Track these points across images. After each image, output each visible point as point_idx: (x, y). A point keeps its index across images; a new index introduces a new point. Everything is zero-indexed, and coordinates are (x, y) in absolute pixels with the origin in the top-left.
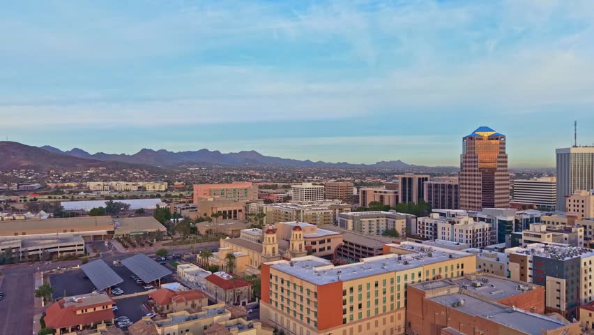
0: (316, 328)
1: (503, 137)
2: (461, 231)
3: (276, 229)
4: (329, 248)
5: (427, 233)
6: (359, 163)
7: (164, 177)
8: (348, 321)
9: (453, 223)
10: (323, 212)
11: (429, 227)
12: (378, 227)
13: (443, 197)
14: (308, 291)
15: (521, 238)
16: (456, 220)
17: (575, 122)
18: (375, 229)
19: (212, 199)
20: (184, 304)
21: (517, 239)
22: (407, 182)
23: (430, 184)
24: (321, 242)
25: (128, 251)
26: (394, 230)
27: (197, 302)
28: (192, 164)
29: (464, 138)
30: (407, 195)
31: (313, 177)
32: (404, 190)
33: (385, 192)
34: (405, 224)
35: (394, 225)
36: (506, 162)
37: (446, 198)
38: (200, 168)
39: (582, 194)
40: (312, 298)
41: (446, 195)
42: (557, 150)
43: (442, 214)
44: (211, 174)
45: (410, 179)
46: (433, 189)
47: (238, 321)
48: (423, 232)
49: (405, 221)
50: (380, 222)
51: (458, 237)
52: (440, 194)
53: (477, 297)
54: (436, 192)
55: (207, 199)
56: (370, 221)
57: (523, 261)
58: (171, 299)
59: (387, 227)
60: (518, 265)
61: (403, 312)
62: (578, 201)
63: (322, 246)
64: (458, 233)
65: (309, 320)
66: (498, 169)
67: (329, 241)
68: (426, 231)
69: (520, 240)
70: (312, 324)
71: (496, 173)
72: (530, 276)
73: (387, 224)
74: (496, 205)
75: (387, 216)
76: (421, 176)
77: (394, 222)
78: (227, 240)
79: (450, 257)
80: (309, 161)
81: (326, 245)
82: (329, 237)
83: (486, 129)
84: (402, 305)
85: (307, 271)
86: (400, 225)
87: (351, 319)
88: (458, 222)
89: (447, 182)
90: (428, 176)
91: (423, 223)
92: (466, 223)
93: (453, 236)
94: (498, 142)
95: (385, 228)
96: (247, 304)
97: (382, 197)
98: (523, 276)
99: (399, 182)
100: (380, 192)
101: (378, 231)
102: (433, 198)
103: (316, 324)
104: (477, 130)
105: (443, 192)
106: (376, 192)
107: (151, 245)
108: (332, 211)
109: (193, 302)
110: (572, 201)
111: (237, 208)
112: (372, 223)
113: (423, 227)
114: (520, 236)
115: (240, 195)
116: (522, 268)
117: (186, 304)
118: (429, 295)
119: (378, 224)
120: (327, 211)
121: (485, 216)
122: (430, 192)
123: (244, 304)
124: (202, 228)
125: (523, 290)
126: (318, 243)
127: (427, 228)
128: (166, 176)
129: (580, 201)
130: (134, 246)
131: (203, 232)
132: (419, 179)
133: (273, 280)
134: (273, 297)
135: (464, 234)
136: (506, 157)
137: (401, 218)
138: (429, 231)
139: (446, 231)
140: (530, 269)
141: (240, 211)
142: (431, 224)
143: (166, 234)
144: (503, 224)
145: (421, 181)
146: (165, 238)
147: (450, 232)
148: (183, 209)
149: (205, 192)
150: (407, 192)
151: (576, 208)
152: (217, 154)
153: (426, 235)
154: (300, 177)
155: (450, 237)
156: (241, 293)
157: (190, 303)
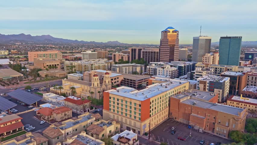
0: (140, 121)
1: (178, 31)
2: (167, 71)
3: (91, 74)
4: (118, 81)
5: (151, 72)
6: (100, 42)
7: (3, 48)
8: (151, 116)
9: (163, 68)
10: (103, 65)
11: (152, 70)
12: (129, 71)
13: (149, 57)
14: (135, 104)
15: (195, 73)
16: (164, 67)
17: (201, 26)
18: (128, 72)
19: (42, 59)
20: (61, 114)
21: (192, 74)
22: (134, 51)
23: (144, 51)
24: (115, 79)
25: (6, 88)
26: (136, 71)
27: (67, 113)
28: (17, 41)
29: (162, 32)
30: (134, 56)
31: (82, 48)
32: (132, 54)
33: (124, 55)
34: (140, 69)
35: (136, 70)
36: (178, 42)
37: (150, 58)
38: (22, 43)
39: (208, 55)
40: (138, 107)
41: (150, 56)
42: (194, 37)
43: (155, 64)
44: (29, 46)
45: (135, 50)
46: (145, 54)
47: (101, 122)
48: (149, 72)
49: (140, 67)
50: (130, 68)
51: (165, 74)
52: (148, 56)
53: (199, 100)
54: (146, 55)
55: (39, 59)
56: (126, 68)
57: (205, 83)
58: (52, 113)
59: (132, 70)
60: (203, 85)
61: (168, 109)
62: (207, 58)
63: (115, 81)
64: (166, 72)
65: (135, 117)
66: (176, 45)
67: (118, 78)
68: (150, 71)
69: (194, 74)
70: (138, 119)
71: (175, 47)
72: (207, 89)
73: (132, 69)
74: (174, 60)
75: (133, 66)
76: (139, 48)
77: (136, 68)
78: (65, 80)
79: (180, 83)
80: (77, 40)
81: (117, 80)
82: (118, 77)
83: (171, 28)
84: (168, 106)
85: (128, 94)
86: (138, 69)
87: (153, 114)
88: (165, 68)
89: (151, 51)
90: (142, 48)
91: (150, 68)
92: (168, 68)
93: (163, 73)
94: (176, 33)
95: (131, 71)
96: (90, 111)
97: (122, 57)
98: (204, 89)
99: (130, 50)
100: (121, 55)
101: (129, 72)
102: (145, 57)
103: (140, 119)
104: (167, 28)
105: (149, 55)
106: (119, 55)
107: (18, 84)
108: (107, 64)
109: (65, 113)
110: (205, 58)
111: (56, 64)
112: (127, 69)
113: (149, 70)
114: (194, 73)
115: (53, 57)
116: (205, 86)
117: (62, 114)
118: (181, 101)
119: (129, 69)
120: (105, 64)
121: (173, 65)
122: (144, 55)
123: (88, 111)
124: (43, 73)
125: (212, 95)
126: (114, 79)
127: (151, 70)
128: (4, 47)
129: (208, 58)
130: (9, 85)
131: (43, 76)
132: (139, 49)
133: (112, 100)
134: (112, 107)
135: (168, 72)
136: (178, 40)
137: (139, 66)
138: (152, 72)
139: (161, 71)
140: (207, 86)
141: (58, 65)
142: (153, 69)
143: (23, 78)
144: (180, 68)
145: (140, 50)
146: (24, 79)
147: (162, 72)
148: (26, 64)
149: (35, 56)
150: (134, 55)
151: (206, 61)
152: (29, 36)
153: (150, 73)
154: (76, 48)
155: (162, 74)
156: (86, 106)
157: (63, 114)
